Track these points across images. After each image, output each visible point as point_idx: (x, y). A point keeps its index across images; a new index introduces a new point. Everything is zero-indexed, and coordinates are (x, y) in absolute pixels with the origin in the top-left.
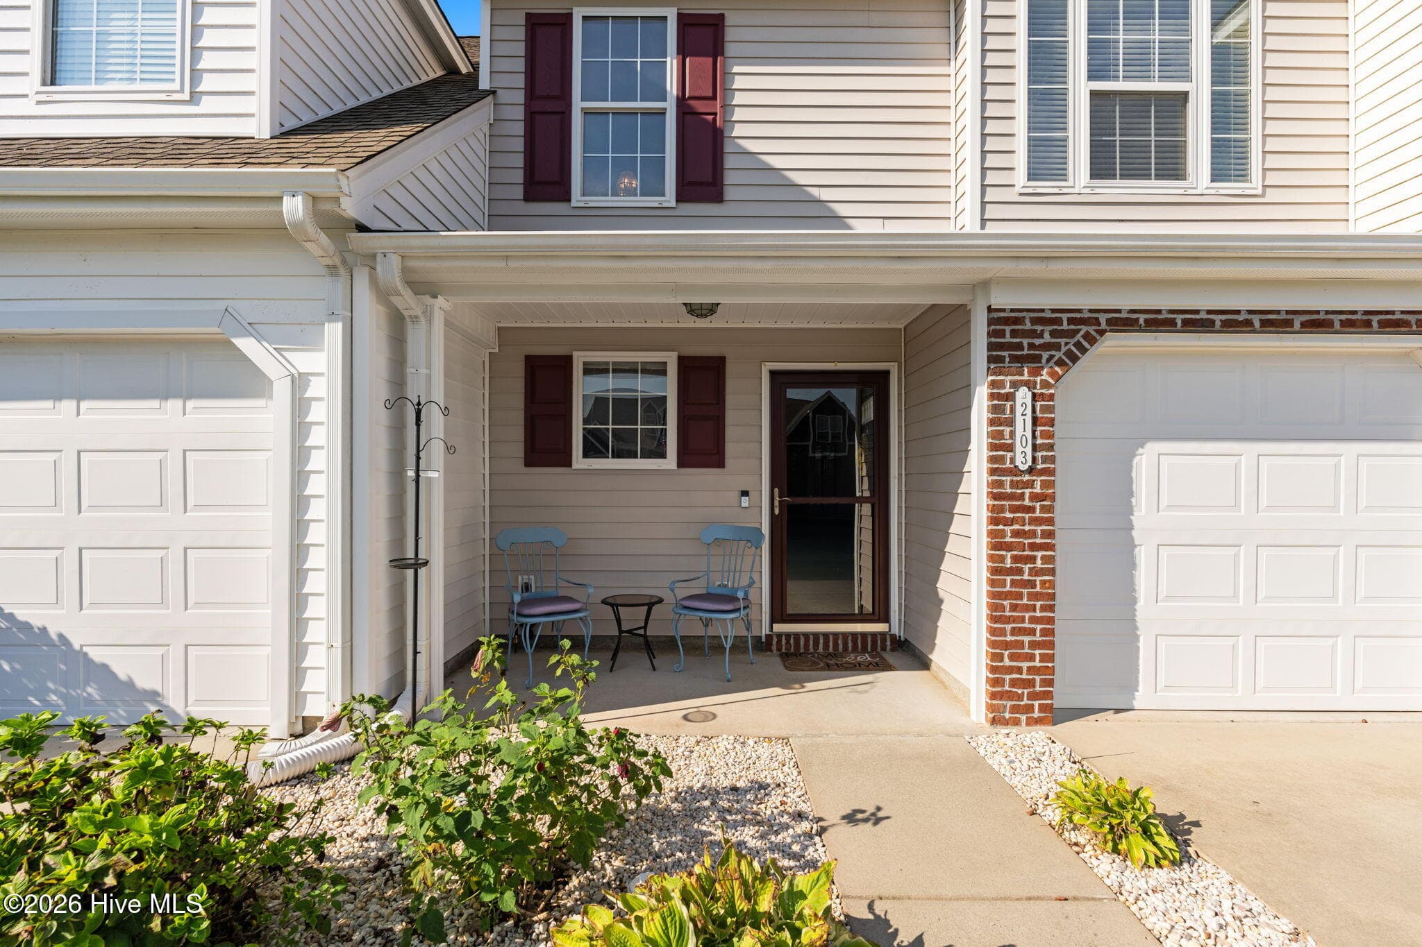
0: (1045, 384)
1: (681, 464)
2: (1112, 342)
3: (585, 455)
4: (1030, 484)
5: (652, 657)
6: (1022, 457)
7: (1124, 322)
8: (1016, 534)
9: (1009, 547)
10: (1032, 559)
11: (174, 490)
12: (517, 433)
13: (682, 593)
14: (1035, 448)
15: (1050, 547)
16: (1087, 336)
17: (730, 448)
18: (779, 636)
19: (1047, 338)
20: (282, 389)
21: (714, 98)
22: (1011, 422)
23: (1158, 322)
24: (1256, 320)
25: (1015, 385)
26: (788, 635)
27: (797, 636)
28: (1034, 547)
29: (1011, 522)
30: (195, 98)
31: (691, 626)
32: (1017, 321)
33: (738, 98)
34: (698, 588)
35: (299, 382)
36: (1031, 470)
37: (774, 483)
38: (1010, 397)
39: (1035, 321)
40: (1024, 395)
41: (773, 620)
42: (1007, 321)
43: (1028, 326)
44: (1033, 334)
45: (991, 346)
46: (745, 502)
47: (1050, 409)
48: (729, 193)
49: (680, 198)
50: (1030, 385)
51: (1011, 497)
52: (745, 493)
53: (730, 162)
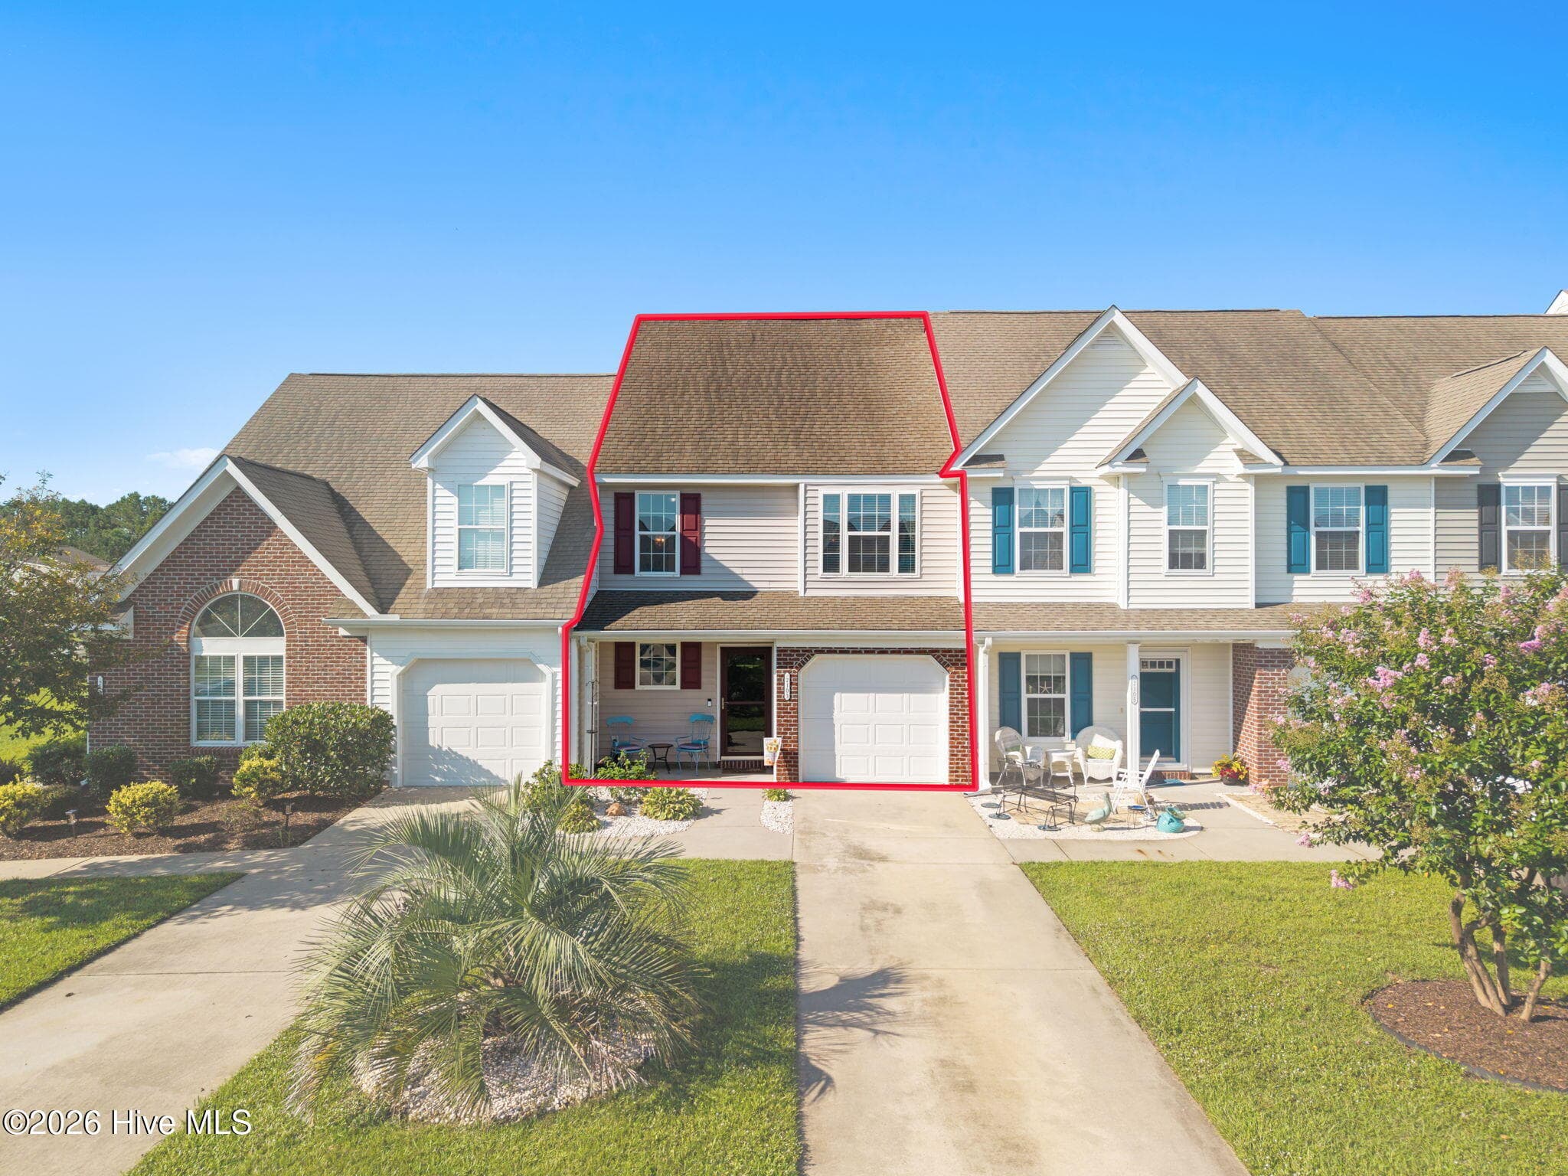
0: (795, 672)
1: (682, 688)
2: (817, 657)
3: (641, 684)
4: (790, 704)
5: (669, 770)
6: (787, 696)
7: (821, 651)
8: (785, 721)
9: (783, 725)
10: (790, 729)
11: (508, 707)
12: (611, 675)
13: (681, 742)
14: (791, 693)
15: (797, 725)
16: (808, 656)
17: (703, 680)
18: (724, 762)
19: (795, 656)
20: (549, 677)
21: (696, 530)
22: (783, 684)
23: (831, 651)
24: (863, 651)
25: (785, 672)
26: (727, 761)
27: (731, 761)
28: (791, 725)
29: (783, 717)
30: (511, 574)
31: (684, 757)
32: (785, 651)
33: (707, 530)
34: (689, 740)
35: (554, 675)
36: (790, 700)
37: (722, 696)
38: (783, 676)
39: (791, 651)
40: (787, 676)
41: (721, 755)
42: (782, 651)
43: (789, 652)
44: (790, 655)
45: (778, 659)
46: (710, 703)
47: (797, 680)
48: (703, 571)
49: (682, 573)
50: (789, 672)
51: (784, 709)
52: (710, 700)
53: (703, 558)
